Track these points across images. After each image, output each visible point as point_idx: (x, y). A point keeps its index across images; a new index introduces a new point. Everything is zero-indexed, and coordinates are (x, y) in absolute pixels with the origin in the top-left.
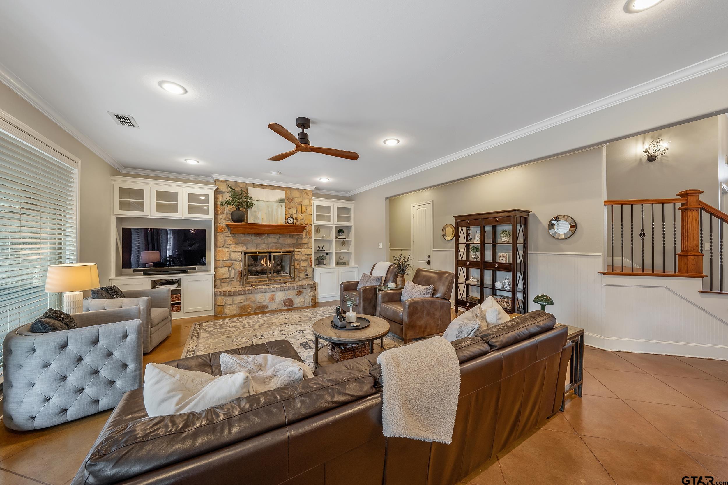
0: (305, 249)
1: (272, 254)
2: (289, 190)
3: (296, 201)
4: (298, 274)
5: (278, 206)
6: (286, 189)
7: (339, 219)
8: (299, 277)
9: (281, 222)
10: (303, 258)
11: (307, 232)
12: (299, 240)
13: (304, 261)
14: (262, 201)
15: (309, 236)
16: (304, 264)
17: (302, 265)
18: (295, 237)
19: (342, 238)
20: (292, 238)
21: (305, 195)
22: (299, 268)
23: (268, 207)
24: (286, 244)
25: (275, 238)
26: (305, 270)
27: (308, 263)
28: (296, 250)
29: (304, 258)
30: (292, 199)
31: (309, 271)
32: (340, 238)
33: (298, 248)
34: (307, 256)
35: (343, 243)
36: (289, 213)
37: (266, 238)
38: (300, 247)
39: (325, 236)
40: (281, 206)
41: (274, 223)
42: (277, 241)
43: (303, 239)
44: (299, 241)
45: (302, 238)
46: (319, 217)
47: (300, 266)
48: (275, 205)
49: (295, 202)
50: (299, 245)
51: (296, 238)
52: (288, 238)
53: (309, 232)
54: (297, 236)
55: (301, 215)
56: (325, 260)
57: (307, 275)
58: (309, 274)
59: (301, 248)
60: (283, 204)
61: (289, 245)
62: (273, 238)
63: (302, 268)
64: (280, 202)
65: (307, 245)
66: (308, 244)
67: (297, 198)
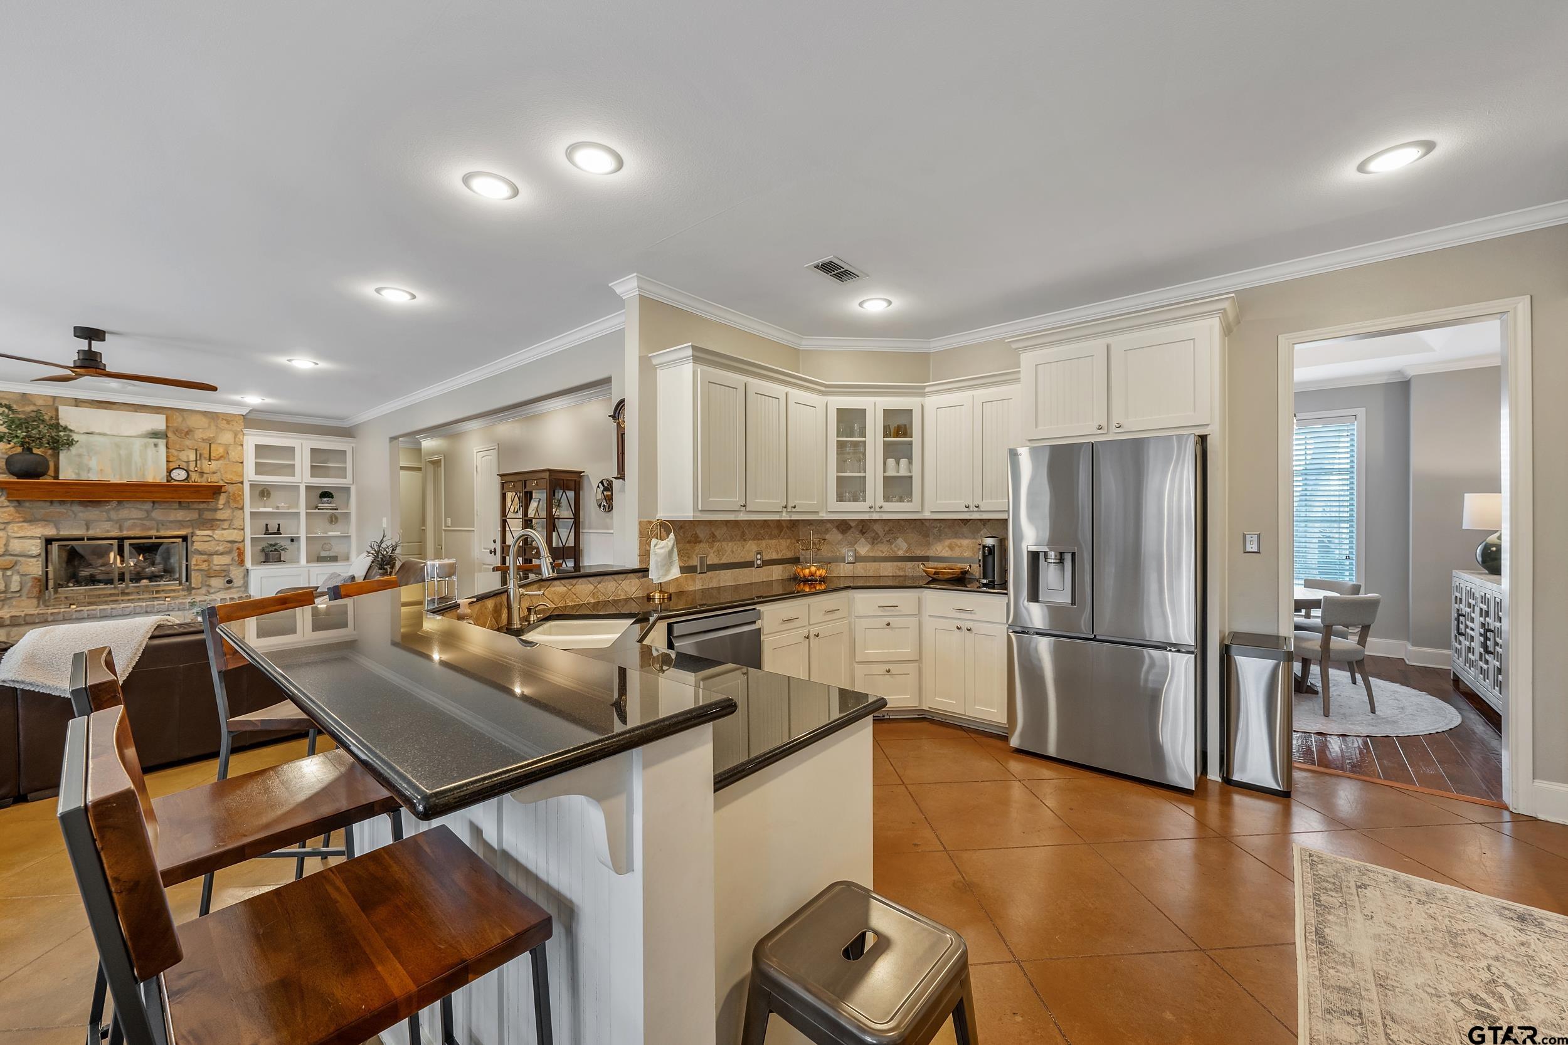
0: (223, 532)
1: (126, 542)
2: (177, 414)
3: (199, 435)
4: (206, 581)
5: (146, 446)
6: (169, 412)
7: (315, 470)
8: (209, 586)
9: (154, 478)
10: (217, 548)
11: (228, 497)
12: (206, 512)
13: (221, 554)
14: (100, 434)
15: (234, 505)
16: (219, 561)
17: (215, 563)
18: (196, 506)
19: (327, 509)
20: (188, 508)
21: (223, 424)
22: (209, 569)
23: (118, 446)
24: (171, 522)
25: (141, 509)
26: (223, 572)
27: (233, 558)
28: (198, 532)
29: (221, 548)
30: (189, 432)
31: (236, 573)
32: (322, 509)
33: (205, 528)
34: (229, 545)
35: (333, 519)
36: (180, 459)
37: (113, 509)
38: (212, 527)
39: (283, 504)
40: (156, 445)
41: (135, 479)
42: (146, 515)
43: (219, 512)
44: (208, 515)
45: (216, 510)
46: (260, 469)
47: (211, 565)
48: (138, 444)
49: (196, 437)
50: (211, 524)
51: (199, 509)
52: (176, 509)
53: (235, 498)
54: (202, 506)
55: (210, 463)
56: (283, 552)
57: (230, 582)
58: (234, 581)
59: (214, 528)
60: (162, 443)
61: (181, 524)
62: (133, 509)
63: (217, 568)
64: (150, 438)
65: (229, 522)
66: (231, 520)
67: (201, 430)
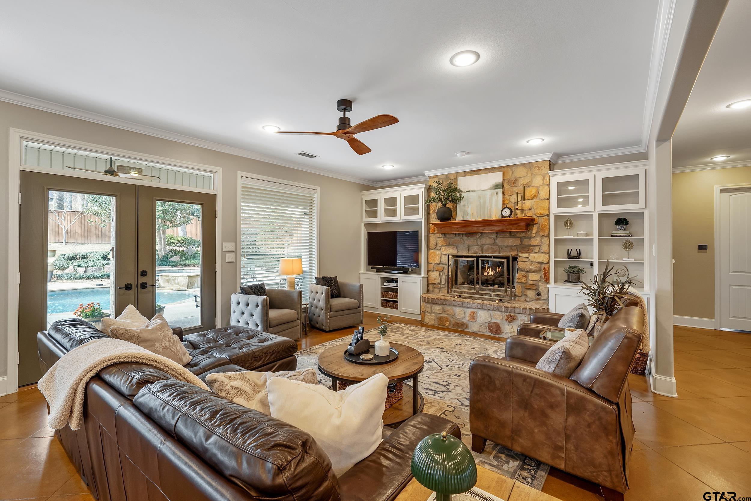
0: (535, 255)
1: (480, 259)
2: (509, 169)
3: (522, 182)
4: (524, 292)
5: (492, 195)
6: (503, 169)
7: (607, 200)
8: (526, 295)
9: (496, 217)
10: (531, 267)
11: (539, 228)
12: (525, 240)
13: (534, 272)
14: (473, 191)
15: (542, 234)
16: (534, 277)
17: (530, 278)
18: (518, 235)
19: (620, 236)
20: (514, 237)
21: (536, 171)
22: (526, 283)
23: (479, 197)
24: (506, 247)
25: (491, 238)
26: (534, 286)
27: (541, 276)
28: (520, 255)
29: (533, 267)
30: (514, 182)
31: (542, 287)
32: (616, 236)
33: (524, 252)
34: (538, 265)
35: (628, 246)
36: (511, 202)
37: (479, 238)
38: (528, 250)
39: (582, 232)
40: (497, 194)
41: (486, 219)
42: (494, 242)
43: (533, 239)
44: (526, 242)
45: (530, 238)
46: (561, 203)
47: (528, 280)
48: (489, 193)
49: (520, 184)
50: (528, 248)
51: (521, 237)
52: (508, 238)
53: (543, 228)
54: (523, 235)
55: (524, 202)
57: (539, 294)
58: (542, 294)
59: (530, 251)
60: (500, 191)
61: (511, 248)
62: (487, 238)
63: (531, 282)
64: (494, 189)
65: (538, 247)
66: (540, 245)
67: (522, 178)
